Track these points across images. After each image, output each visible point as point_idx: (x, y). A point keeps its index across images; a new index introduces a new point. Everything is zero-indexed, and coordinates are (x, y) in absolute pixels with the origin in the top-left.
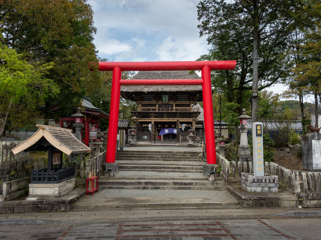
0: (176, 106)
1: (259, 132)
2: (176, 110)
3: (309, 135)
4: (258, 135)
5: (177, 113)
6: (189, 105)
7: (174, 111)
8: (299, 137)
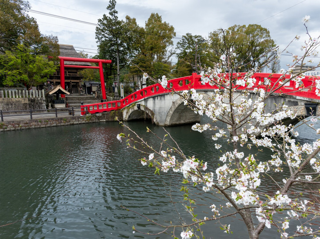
0: (68, 73)
1: (122, 87)
2: (69, 75)
3: (136, 88)
4: (122, 88)
5: (70, 77)
6: (76, 73)
7: (67, 76)
8: (132, 89)
